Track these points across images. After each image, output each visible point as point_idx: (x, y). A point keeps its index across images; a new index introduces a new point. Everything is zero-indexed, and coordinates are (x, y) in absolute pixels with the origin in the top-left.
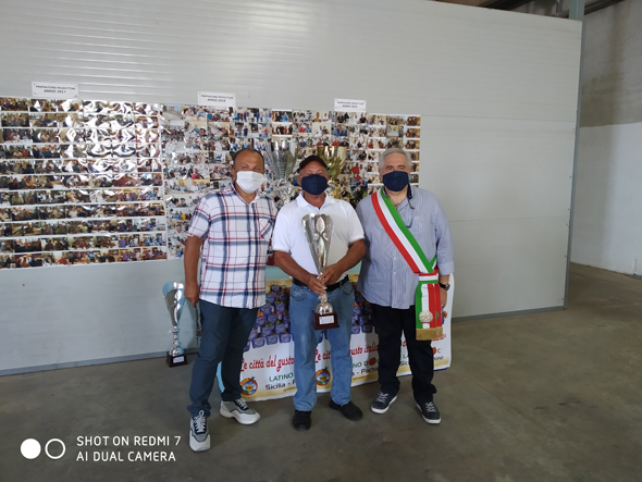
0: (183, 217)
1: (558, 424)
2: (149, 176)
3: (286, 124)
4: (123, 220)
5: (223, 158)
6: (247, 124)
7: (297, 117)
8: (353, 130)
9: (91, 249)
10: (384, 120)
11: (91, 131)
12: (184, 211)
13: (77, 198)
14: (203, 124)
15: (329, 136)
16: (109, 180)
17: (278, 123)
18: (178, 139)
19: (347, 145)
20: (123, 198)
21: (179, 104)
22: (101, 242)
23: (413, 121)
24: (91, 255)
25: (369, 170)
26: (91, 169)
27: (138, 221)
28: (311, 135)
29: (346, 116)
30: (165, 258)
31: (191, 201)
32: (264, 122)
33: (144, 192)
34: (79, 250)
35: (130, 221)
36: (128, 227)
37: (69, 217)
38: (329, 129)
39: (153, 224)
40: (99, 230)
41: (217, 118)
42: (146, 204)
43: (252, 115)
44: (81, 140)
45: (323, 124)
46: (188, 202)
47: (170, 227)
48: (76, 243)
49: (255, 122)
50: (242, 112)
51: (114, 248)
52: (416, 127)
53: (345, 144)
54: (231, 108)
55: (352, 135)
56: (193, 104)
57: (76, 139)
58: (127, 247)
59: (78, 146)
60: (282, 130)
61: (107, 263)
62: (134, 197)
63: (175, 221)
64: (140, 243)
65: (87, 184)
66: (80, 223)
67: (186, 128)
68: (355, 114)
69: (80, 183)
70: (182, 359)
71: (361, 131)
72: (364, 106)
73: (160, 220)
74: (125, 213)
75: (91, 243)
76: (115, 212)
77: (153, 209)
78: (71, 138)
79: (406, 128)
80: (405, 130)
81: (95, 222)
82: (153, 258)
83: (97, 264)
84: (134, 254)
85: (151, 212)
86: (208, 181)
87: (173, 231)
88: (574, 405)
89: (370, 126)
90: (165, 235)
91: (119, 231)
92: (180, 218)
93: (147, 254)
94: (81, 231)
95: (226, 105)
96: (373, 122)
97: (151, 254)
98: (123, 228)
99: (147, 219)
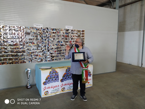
0: (30, 53)
1: (116, 98)
2: (22, 43)
3: (54, 31)
4: (15, 54)
5: (40, 39)
6: (45, 31)
7: (57, 30)
8: (70, 33)
9: (7, 61)
10: (77, 31)
11: (7, 33)
12: (30, 52)
13: (4, 49)
14: (35, 31)
15: (65, 34)
16: (12, 44)
17: (53, 31)
18: (29, 35)
19: (69, 36)
20: (15, 49)
21: (29, 27)
22: (10, 59)
23: (83, 31)
24: (7, 62)
25: (74, 42)
26: (8, 42)
27: (19, 54)
28: (60, 34)
29: (68, 30)
30: (26, 63)
31: (32, 49)
32: (49, 31)
33: (20, 47)
34: (4, 61)
35: (17, 54)
36: (17, 55)
37: (2, 53)
38: (64, 32)
39: (23, 55)
40: (9, 56)
41: (38, 30)
42: (21, 50)
43: (47, 29)
44: (5, 35)
45: (63, 31)
46: (31, 49)
47: (27, 55)
48: (4, 60)
49: (47, 31)
50: (44, 28)
51: (13, 61)
52: (84, 32)
53: (68, 36)
54: (42, 28)
55: (70, 34)
56: (32, 26)
57: (4, 35)
58: (16, 60)
59: (4, 36)
60: (54, 33)
61: (11, 64)
62: (18, 48)
63: (28, 54)
64: (20, 59)
65: (6, 45)
66: (5, 55)
67: (31, 32)
68: (70, 29)
69: (5, 45)
70: (30, 87)
71: (72, 33)
72: (72, 28)
73: (25, 54)
74: (16, 52)
75: (7, 60)
76: (13, 52)
77: (23, 51)
78: (3, 35)
80: (81, 33)
81: (8, 54)
82: (23, 63)
83: (9, 64)
84: (18, 62)
85: (22, 52)
86: (36, 44)
87: (28, 56)
88: (119, 94)
89: (74, 32)
90: (26, 57)
91: (14, 56)
92: (29, 53)
93: (21, 62)
94: (5, 57)
95: (40, 27)
96: (74, 31)
97: (22, 62)
98: (16, 56)
99: (21, 54)
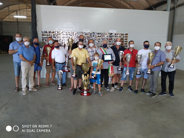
3: (100, 35)
6: (92, 35)
7: (102, 34)
8: (113, 36)
10: (120, 34)
11: (65, 37)
23: (127, 34)
28: (104, 37)
29: (112, 33)
32: (95, 35)
38: (108, 36)
41: (87, 34)
43: (93, 34)
45: (107, 35)
50: (91, 33)
52: (127, 36)
53: (112, 39)
55: (113, 37)
56: (82, 32)
57: (62, 38)
60: (99, 36)
68: (114, 33)
71: (115, 36)
72: (116, 31)
79: (125, 36)
95: (88, 32)
96: (118, 34)
